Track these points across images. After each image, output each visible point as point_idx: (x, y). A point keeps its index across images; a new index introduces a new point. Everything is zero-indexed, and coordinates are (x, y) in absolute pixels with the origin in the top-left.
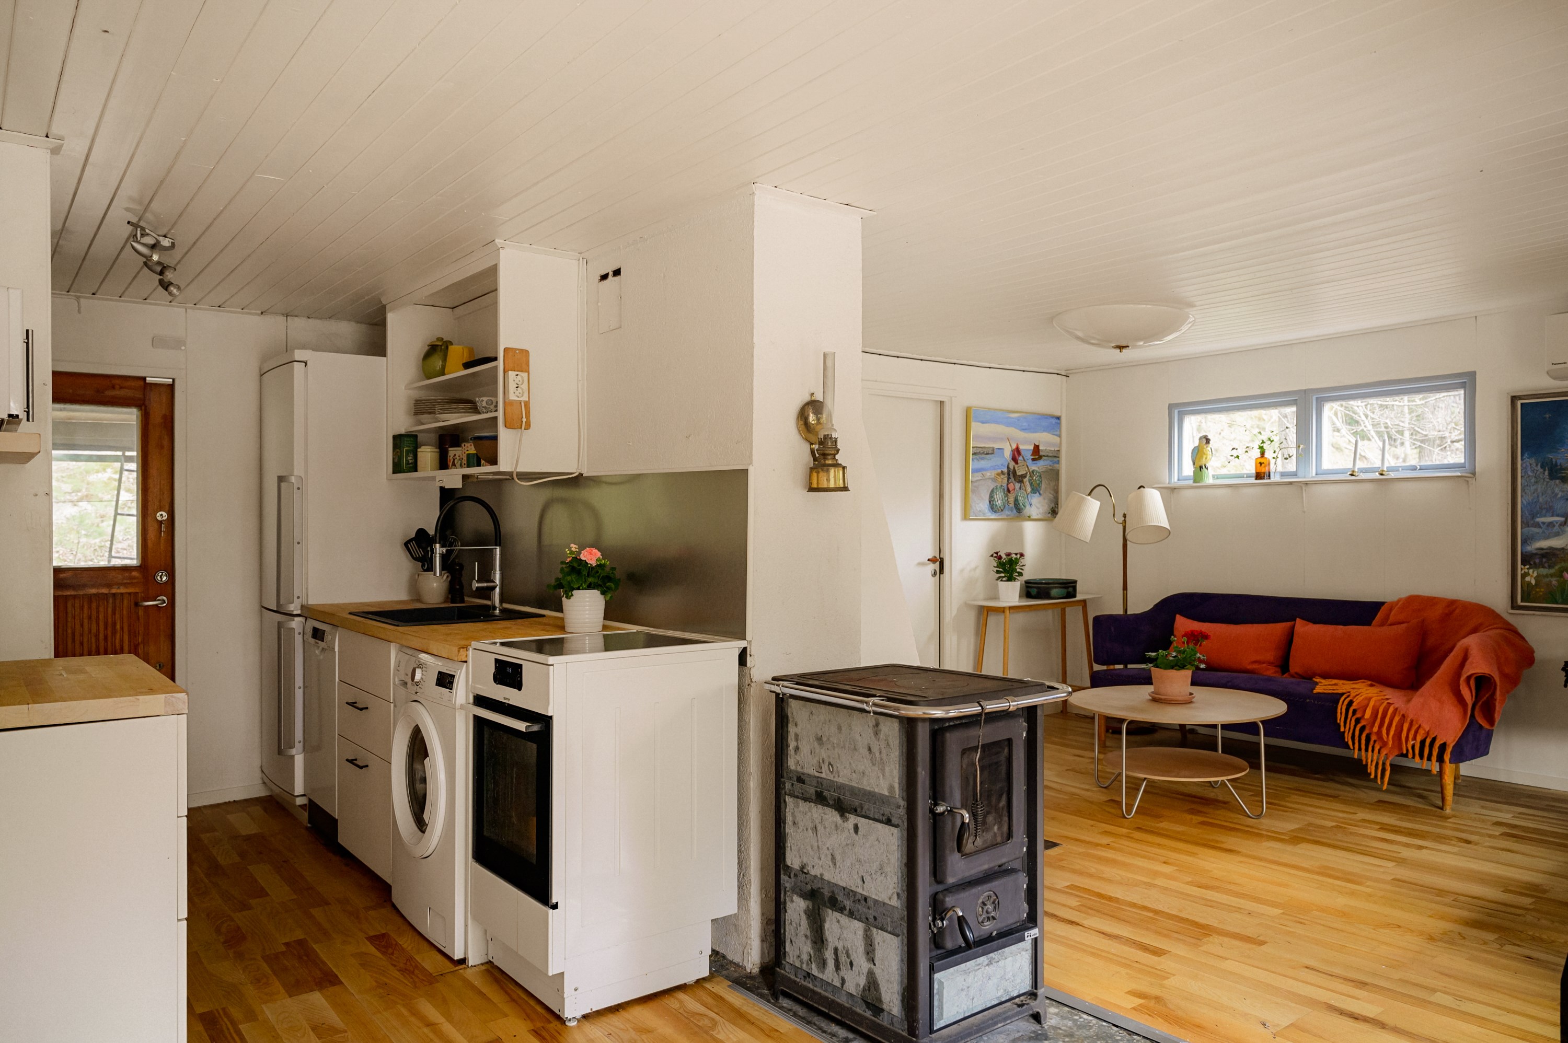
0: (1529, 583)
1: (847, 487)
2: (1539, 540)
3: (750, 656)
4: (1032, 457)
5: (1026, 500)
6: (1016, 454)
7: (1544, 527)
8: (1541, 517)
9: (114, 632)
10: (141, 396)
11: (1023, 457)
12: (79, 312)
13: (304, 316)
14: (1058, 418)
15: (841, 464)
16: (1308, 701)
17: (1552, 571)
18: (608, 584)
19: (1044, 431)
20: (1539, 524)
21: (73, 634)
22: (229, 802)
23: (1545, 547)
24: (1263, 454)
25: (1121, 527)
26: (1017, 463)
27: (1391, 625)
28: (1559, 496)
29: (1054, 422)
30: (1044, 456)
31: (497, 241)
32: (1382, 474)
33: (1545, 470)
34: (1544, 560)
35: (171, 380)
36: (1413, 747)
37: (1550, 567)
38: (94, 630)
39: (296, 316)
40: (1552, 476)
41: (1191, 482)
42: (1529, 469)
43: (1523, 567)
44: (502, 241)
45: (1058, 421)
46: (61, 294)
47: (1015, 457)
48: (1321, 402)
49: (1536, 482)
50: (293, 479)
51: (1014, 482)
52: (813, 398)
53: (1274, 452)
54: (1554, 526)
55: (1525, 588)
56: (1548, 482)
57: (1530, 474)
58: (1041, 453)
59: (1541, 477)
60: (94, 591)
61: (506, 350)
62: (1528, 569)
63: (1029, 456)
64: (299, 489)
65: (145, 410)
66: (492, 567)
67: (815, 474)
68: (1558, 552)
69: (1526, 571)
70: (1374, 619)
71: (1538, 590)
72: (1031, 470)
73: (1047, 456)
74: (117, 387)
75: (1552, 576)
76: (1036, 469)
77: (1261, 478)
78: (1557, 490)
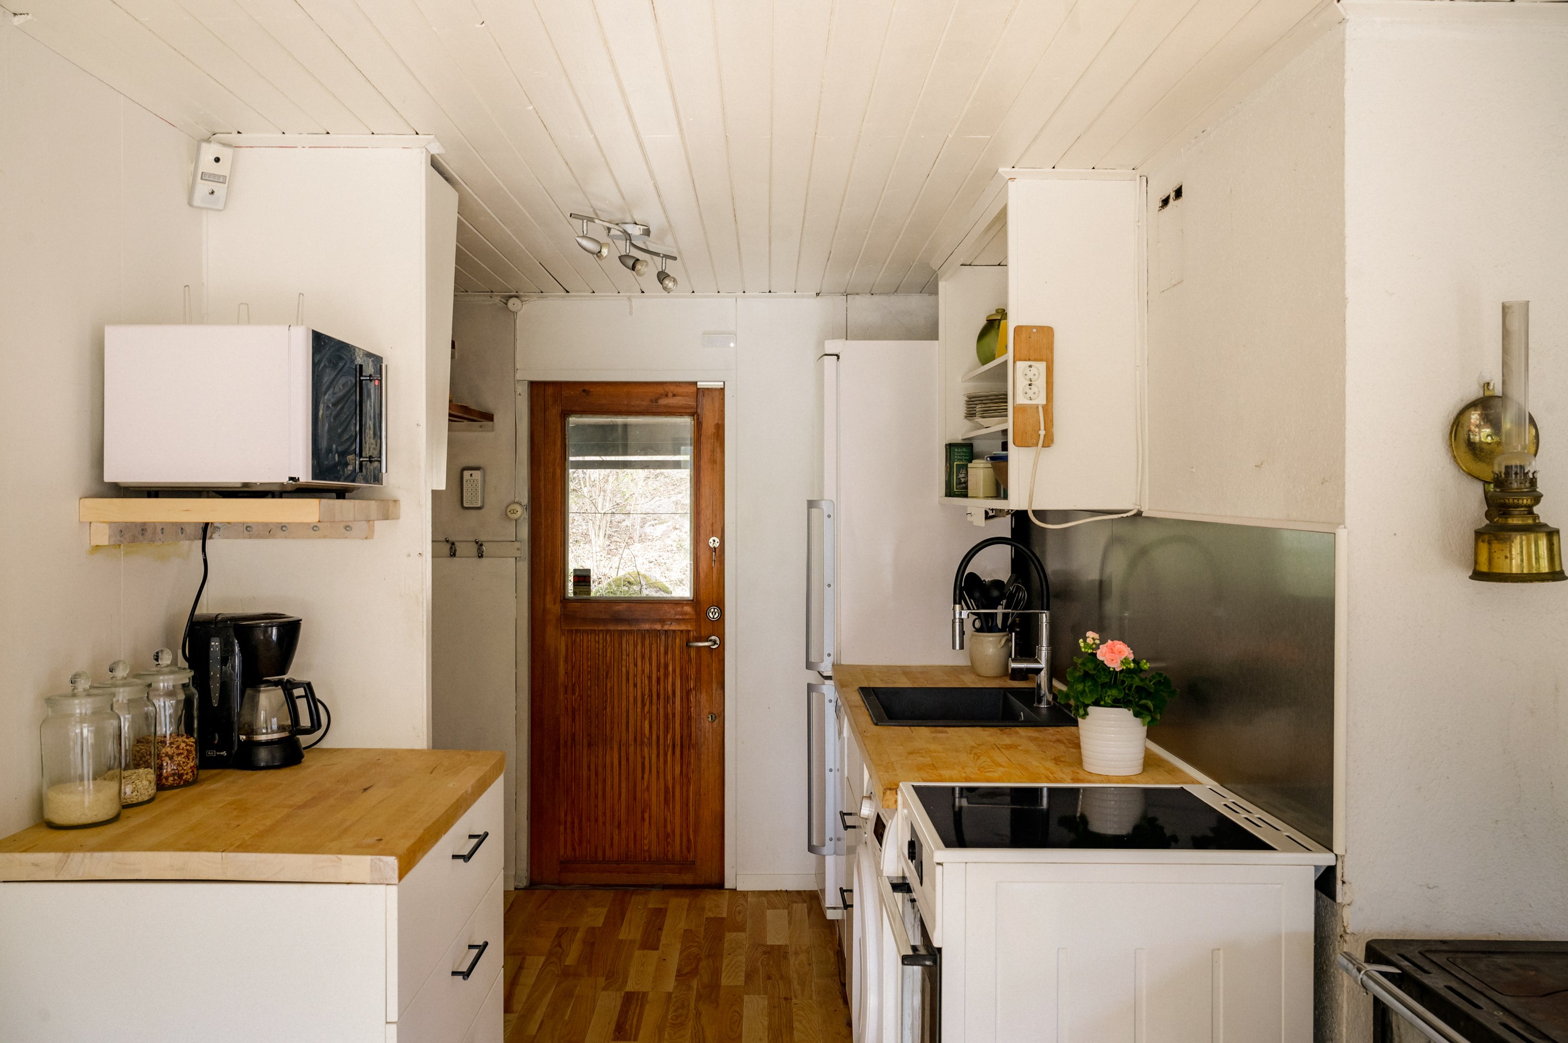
1: (1562, 572)
3: (1343, 882)
9: (666, 675)
10: (694, 404)
12: (631, 313)
13: (866, 293)
15: (1545, 525)
18: (1143, 702)
21: (628, 673)
22: (781, 891)
31: (1001, 170)
35: (723, 383)
38: (647, 671)
39: (858, 294)
44: (1009, 169)
46: (612, 296)
50: (824, 505)
52: (1488, 393)
60: (646, 626)
61: (1018, 330)
64: (829, 516)
65: (698, 419)
66: (1037, 641)
67: (1484, 547)
74: (670, 394)
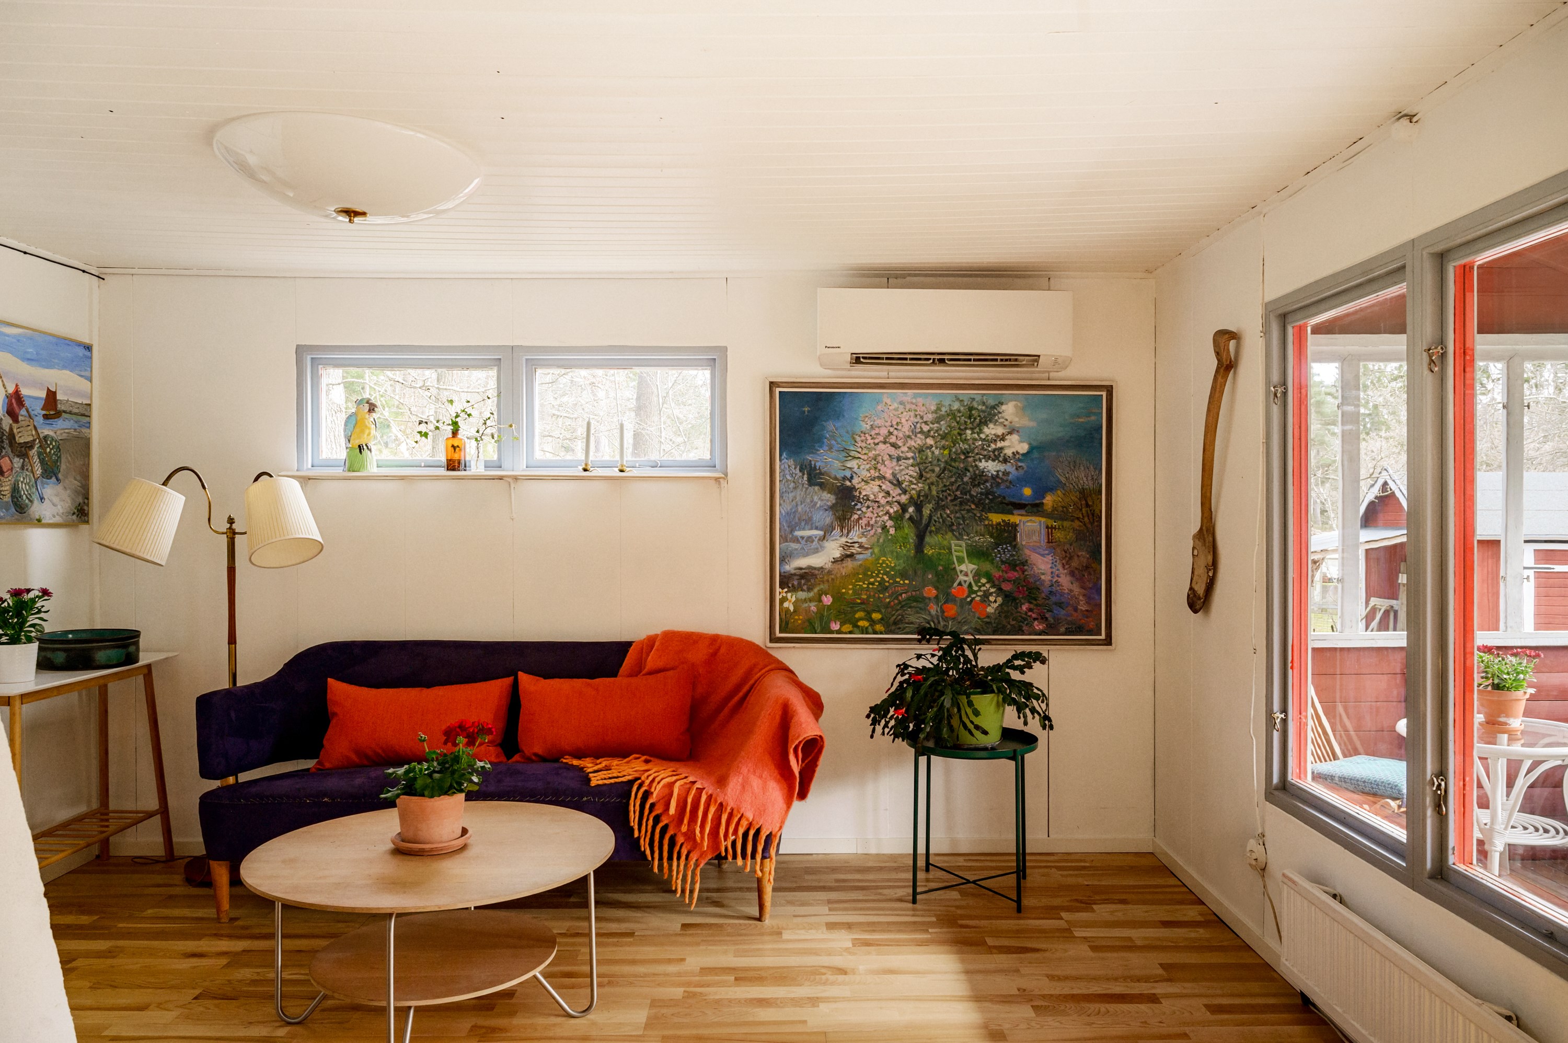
0: (788, 610)
2: (798, 557)
4: (44, 412)
5: (34, 490)
6: (16, 401)
7: (803, 542)
8: (799, 530)
11: (27, 411)
14: (89, 348)
16: (585, 799)
17: (811, 594)
19: (64, 367)
20: (798, 540)
23: (804, 567)
24: (455, 433)
25: (224, 539)
26: (16, 420)
27: (650, 673)
28: (818, 505)
29: (81, 355)
30: (65, 412)
32: (622, 471)
33: (804, 474)
34: (803, 582)
36: (734, 843)
37: (809, 590)
40: (811, 482)
41: (339, 471)
42: (787, 472)
43: (781, 590)
45: (88, 353)
47: (13, 409)
48: (533, 365)
49: (795, 488)
51: (11, 455)
53: (478, 432)
54: (813, 541)
55: (784, 617)
56: (807, 489)
57: (789, 477)
58: (60, 407)
59: (800, 481)
62: (786, 592)
63: (37, 409)
68: (817, 572)
69: (784, 595)
70: (621, 666)
71: (796, 617)
72: (41, 436)
73: (70, 413)
75: (810, 601)
76: (51, 433)
77: (454, 469)
78: (816, 498)
